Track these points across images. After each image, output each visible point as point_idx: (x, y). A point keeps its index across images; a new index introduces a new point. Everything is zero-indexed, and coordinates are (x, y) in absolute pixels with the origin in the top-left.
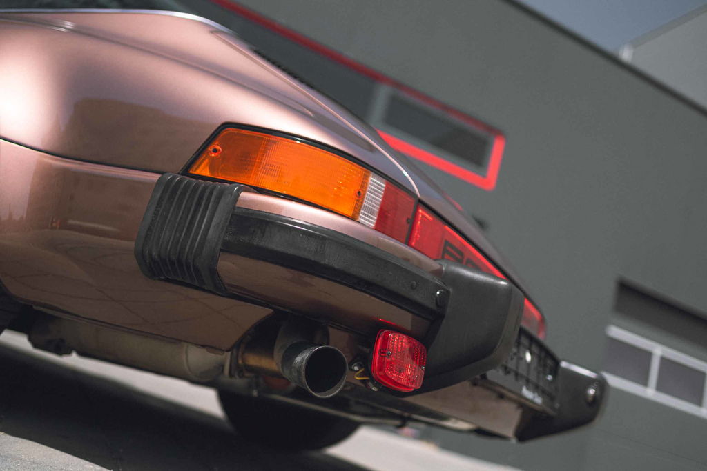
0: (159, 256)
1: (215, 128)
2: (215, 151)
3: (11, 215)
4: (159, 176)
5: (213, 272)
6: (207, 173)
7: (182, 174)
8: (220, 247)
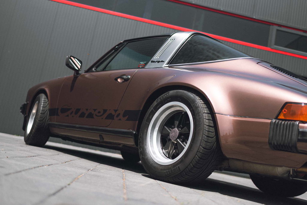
0: (277, 143)
1: (283, 104)
2: (285, 111)
3: (226, 134)
4: (271, 120)
5: (296, 147)
6: (283, 118)
7: (276, 119)
8: (297, 140)
